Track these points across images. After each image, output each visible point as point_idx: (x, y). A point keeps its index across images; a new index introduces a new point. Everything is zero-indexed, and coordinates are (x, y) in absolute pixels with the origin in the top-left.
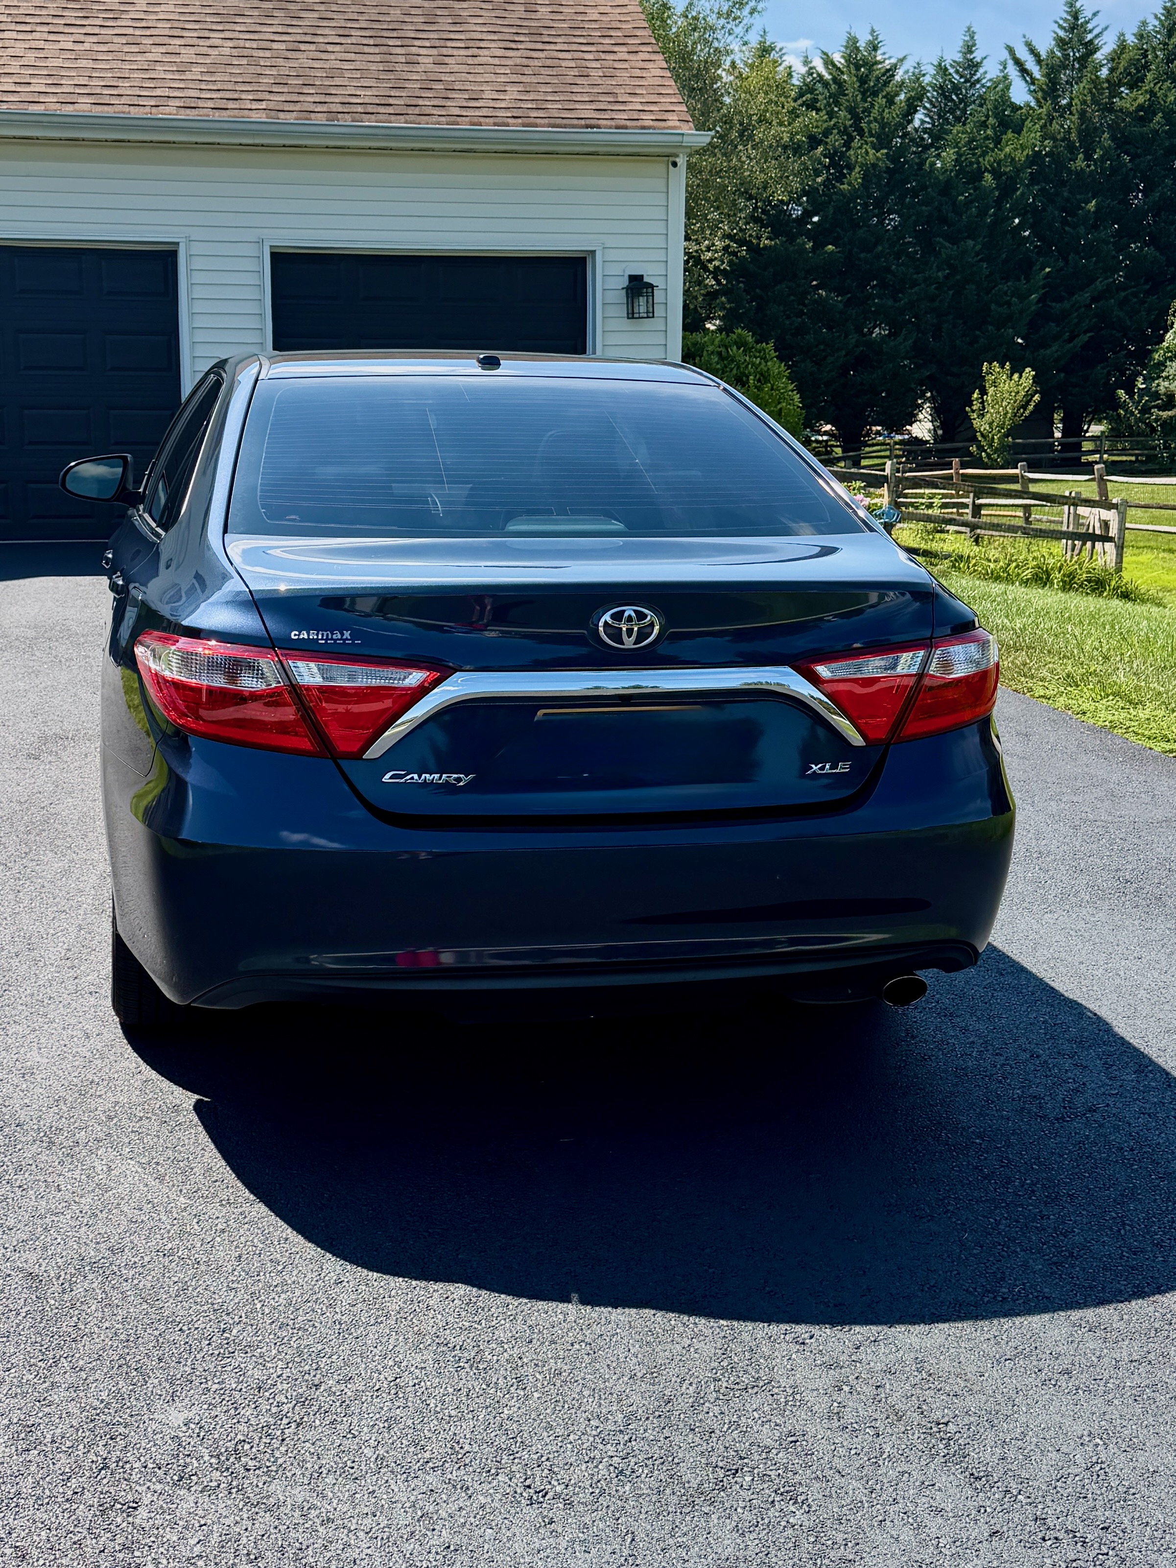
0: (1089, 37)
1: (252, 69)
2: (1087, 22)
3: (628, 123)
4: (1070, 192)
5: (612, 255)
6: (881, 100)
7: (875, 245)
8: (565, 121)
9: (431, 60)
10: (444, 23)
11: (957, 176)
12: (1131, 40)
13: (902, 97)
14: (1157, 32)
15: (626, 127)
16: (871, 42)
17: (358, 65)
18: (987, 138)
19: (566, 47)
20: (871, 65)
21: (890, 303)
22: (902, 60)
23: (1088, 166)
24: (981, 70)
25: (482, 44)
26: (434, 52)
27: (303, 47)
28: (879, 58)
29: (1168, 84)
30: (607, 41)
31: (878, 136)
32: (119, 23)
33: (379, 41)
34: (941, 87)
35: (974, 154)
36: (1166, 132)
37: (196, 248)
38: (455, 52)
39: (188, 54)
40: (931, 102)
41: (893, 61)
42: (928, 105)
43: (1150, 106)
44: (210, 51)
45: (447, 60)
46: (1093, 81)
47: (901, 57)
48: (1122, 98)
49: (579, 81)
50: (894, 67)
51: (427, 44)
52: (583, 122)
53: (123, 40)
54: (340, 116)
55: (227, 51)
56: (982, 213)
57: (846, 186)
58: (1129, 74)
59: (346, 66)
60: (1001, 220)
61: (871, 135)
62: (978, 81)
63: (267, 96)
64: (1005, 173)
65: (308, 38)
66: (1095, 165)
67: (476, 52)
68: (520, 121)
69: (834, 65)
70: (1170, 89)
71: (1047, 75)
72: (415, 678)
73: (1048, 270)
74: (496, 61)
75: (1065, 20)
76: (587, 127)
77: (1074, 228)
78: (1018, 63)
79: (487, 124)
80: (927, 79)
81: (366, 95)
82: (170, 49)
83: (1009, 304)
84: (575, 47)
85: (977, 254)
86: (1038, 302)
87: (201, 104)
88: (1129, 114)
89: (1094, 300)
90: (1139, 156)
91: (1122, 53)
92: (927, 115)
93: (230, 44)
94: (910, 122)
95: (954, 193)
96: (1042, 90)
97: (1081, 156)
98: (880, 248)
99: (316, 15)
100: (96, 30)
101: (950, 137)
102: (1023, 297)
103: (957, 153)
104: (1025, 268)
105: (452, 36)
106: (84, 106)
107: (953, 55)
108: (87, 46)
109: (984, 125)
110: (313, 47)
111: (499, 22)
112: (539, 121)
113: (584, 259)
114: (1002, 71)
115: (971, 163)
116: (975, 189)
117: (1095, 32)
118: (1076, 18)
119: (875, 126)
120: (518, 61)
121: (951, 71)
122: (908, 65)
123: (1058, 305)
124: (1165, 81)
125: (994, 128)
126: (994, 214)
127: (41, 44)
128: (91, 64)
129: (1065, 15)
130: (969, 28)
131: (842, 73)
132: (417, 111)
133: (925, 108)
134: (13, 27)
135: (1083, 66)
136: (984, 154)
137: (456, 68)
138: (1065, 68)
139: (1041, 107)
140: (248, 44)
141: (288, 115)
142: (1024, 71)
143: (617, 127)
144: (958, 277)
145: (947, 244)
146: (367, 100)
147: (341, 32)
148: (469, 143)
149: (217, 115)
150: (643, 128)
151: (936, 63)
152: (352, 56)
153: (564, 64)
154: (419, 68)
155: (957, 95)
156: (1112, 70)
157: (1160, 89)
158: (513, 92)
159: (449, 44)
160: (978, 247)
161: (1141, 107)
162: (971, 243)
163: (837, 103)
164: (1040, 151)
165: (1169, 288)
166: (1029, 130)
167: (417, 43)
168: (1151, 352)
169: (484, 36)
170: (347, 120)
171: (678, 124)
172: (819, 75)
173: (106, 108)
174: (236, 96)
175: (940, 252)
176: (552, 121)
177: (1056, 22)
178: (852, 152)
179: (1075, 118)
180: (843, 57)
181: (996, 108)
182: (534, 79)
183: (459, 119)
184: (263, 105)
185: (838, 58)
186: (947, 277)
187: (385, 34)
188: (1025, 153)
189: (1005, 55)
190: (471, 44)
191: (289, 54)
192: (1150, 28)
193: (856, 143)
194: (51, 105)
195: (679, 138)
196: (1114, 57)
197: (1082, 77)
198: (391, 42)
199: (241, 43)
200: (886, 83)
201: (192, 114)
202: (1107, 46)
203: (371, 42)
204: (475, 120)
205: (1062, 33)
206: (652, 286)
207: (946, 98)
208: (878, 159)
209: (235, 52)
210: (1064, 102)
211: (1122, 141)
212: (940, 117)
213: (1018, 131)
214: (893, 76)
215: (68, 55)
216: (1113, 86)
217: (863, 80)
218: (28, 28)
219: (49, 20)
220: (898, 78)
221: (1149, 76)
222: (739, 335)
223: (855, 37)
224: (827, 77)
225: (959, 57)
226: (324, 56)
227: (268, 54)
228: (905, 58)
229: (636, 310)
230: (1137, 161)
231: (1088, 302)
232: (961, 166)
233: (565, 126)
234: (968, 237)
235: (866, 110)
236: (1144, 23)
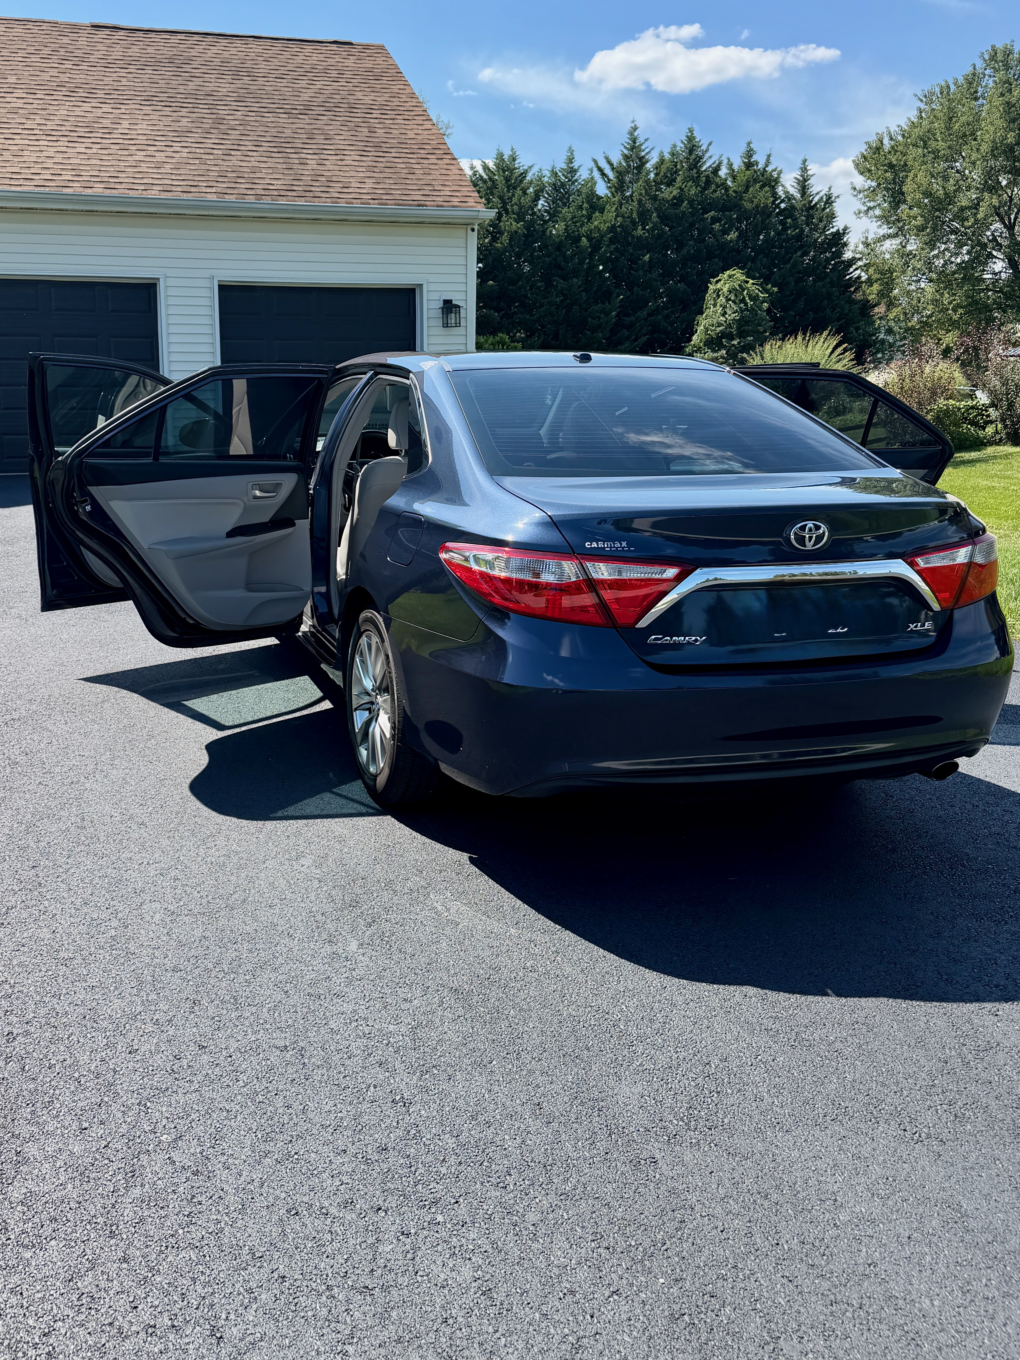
0: (643, 154)
1: (203, 167)
2: (641, 145)
3: (444, 204)
4: (633, 249)
5: (433, 287)
6: (519, 192)
7: (518, 281)
8: (405, 202)
9: (314, 162)
10: (320, 139)
11: (565, 239)
12: (667, 156)
13: (531, 190)
14: (683, 151)
15: (443, 206)
16: (511, 156)
17: (269, 165)
18: (583, 216)
19: (397, 155)
20: (512, 170)
21: (528, 317)
22: (530, 167)
23: (644, 233)
24: (578, 174)
25: (345, 153)
26: (316, 157)
27: (233, 152)
28: (516, 166)
29: (690, 183)
30: (422, 151)
31: (518, 214)
32: (112, 136)
33: (280, 149)
34: (554, 184)
35: (575, 226)
36: (690, 213)
37: (171, 282)
38: (329, 157)
39: (160, 157)
40: (548, 194)
41: (526, 167)
42: (546, 196)
43: (680, 197)
44: (174, 155)
45: (325, 162)
46: (646, 181)
47: (530, 165)
48: (663, 192)
49: (410, 176)
50: (526, 172)
51: (311, 152)
52: (416, 203)
53: (117, 147)
54: (263, 197)
55: (185, 155)
56: (582, 262)
57: (499, 245)
58: (667, 177)
59: (263, 165)
60: (592, 267)
61: (514, 214)
62: (576, 180)
63: (215, 184)
64: (595, 238)
65: (235, 147)
66: (648, 232)
67: (342, 157)
68: (376, 201)
69: (489, 170)
70: (691, 186)
71: (618, 177)
72: (671, 572)
73: (621, 297)
74: (356, 163)
75: (628, 143)
76: (419, 206)
77: (637, 271)
78: (600, 170)
79: (357, 203)
80: (546, 179)
81: (278, 184)
82: (149, 153)
83: (599, 318)
84: (403, 155)
85: (579, 287)
86: (616, 317)
87: (173, 188)
88: (668, 201)
89: (649, 315)
90: (675, 228)
91: (662, 164)
92: (546, 202)
93: (186, 150)
94: (536, 205)
95: (564, 250)
96: (615, 187)
97: (640, 227)
98: (521, 283)
99: (238, 132)
100: (99, 141)
101: (561, 215)
102: (607, 314)
103: (565, 225)
104: (607, 296)
105: (326, 147)
106: (98, 190)
107: (561, 165)
108: (94, 151)
109: (581, 208)
110: (239, 153)
111: (354, 138)
112: (388, 201)
113: (413, 291)
114: (590, 175)
115: (574, 232)
116: (577, 247)
117: (647, 151)
118: (635, 142)
119: (515, 207)
120: (370, 164)
121: (560, 174)
122: (535, 170)
123: (628, 319)
124: (688, 181)
125: (587, 209)
126: (589, 263)
127: (64, 149)
128: (99, 162)
129: (628, 141)
130: (570, 148)
131: (495, 175)
132: (311, 194)
133: (544, 197)
134: (44, 137)
135: (639, 172)
136: (582, 226)
137: (332, 168)
138: (628, 173)
139: (614, 197)
140: (198, 151)
141: (231, 197)
142: (603, 174)
143: (438, 206)
144: (569, 301)
145: (561, 281)
146: (279, 187)
147: (256, 143)
148: (345, 215)
149: (185, 196)
150: (454, 206)
151: (550, 169)
152: (265, 159)
153: (398, 165)
154: (309, 167)
155: (564, 189)
156: (657, 175)
157: (686, 186)
158: (369, 184)
159: (325, 152)
160: (580, 283)
161: (674, 198)
162: (575, 280)
163: (492, 194)
164: (615, 224)
165: (693, 308)
166: (609, 211)
167: (305, 151)
168: (685, 347)
169: (346, 148)
170: (268, 200)
171: (474, 204)
172: (480, 175)
173: (113, 191)
174: (195, 184)
175: (557, 286)
176: (397, 202)
177: (623, 144)
178: (502, 224)
179: (635, 204)
180: (495, 165)
181: (588, 197)
182: (381, 175)
183: (338, 200)
184: (214, 190)
185: (491, 165)
186: (561, 301)
187: (283, 145)
188: (606, 225)
189: (593, 164)
190: (338, 152)
191: (225, 157)
192: (678, 148)
193: (504, 218)
194: (76, 188)
195: (477, 213)
196: (657, 167)
197: (638, 179)
198: (288, 150)
199: (194, 150)
200: (521, 181)
201: (168, 195)
202: (653, 160)
203: (275, 150)
204: (349, 200)
205: (626, 152)
206: (459, 307)
207: (557, 191)
208: (518, 228)
209: (190, 156)
210: (628, 194)
211: (664, 218)
212: (554, 203)
213: (602, 211)
214: (525, 177)
215: (83, 156)
216: (657, 183)
217: (507, 180)
218: (54, 138)
219: (67, 133)
220: (528, 178)
221: (679, 179)
222: (501, 338)
223: (502, 153)
224: (485, 177)
225: (564, 166)
226: (247, 159)
227: (211, 157)
228: (532, 166)
229: (449, 322)
230: (674, 230)
231: (646, 316)
232: (568, 233)
233: (405, 205)
234: (574, 277)
235: (510, 198)
236: (675, 146)
